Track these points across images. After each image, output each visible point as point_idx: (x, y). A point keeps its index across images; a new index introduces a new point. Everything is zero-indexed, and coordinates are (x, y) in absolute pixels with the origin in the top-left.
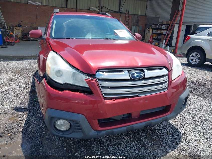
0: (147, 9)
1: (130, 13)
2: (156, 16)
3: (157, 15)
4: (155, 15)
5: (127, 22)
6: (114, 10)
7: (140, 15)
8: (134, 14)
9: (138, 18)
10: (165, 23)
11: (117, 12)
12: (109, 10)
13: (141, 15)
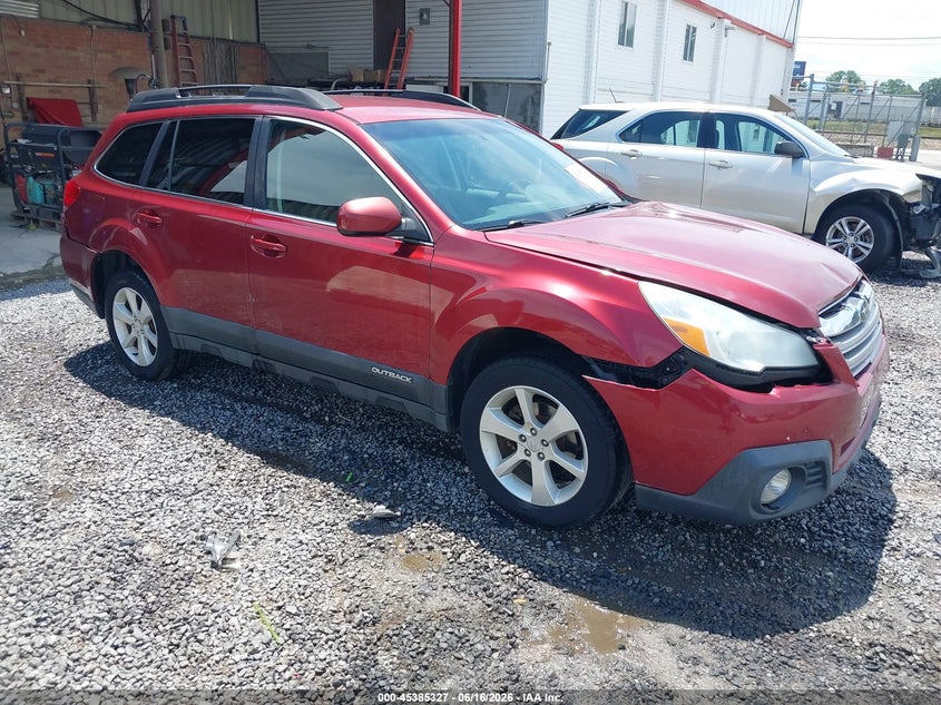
0: (260, 13)
1: (190, 32)
2: (308, 47)
3: (313, 44)
4: (305, 44)
5: (186, 75)
6: (108, 17)
7: (233, 41)
8: (209, 34)
9: (229, 51)
10: (362, 79)
11: (129, 27)
12: (85, 17)
13: (237, 39)
